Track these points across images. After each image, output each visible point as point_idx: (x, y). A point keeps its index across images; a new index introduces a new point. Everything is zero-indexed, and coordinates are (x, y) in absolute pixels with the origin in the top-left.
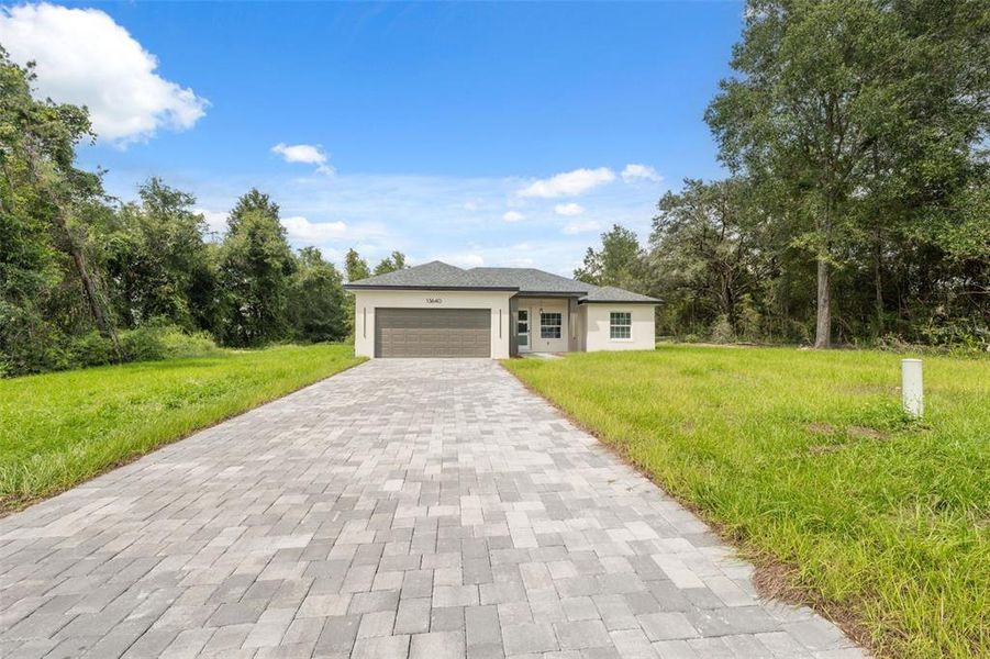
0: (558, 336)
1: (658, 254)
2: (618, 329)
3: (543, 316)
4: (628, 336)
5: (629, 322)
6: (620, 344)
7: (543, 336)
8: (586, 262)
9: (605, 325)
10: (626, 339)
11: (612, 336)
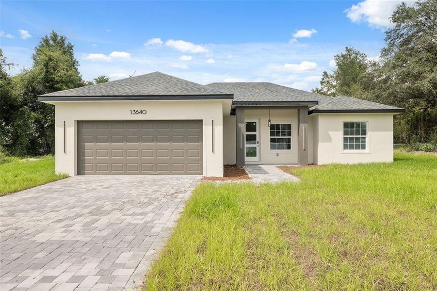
0: (289, 147)
1: (391, 65)
2: (352, 139)
3: (272, 127)
4: (363, 147)
5: (364, 133)
6: (354, 157)
7: (273, 147)
8: (322, 83)
9: (338, 136)
10: (360, 151)
11: (346, 147)
